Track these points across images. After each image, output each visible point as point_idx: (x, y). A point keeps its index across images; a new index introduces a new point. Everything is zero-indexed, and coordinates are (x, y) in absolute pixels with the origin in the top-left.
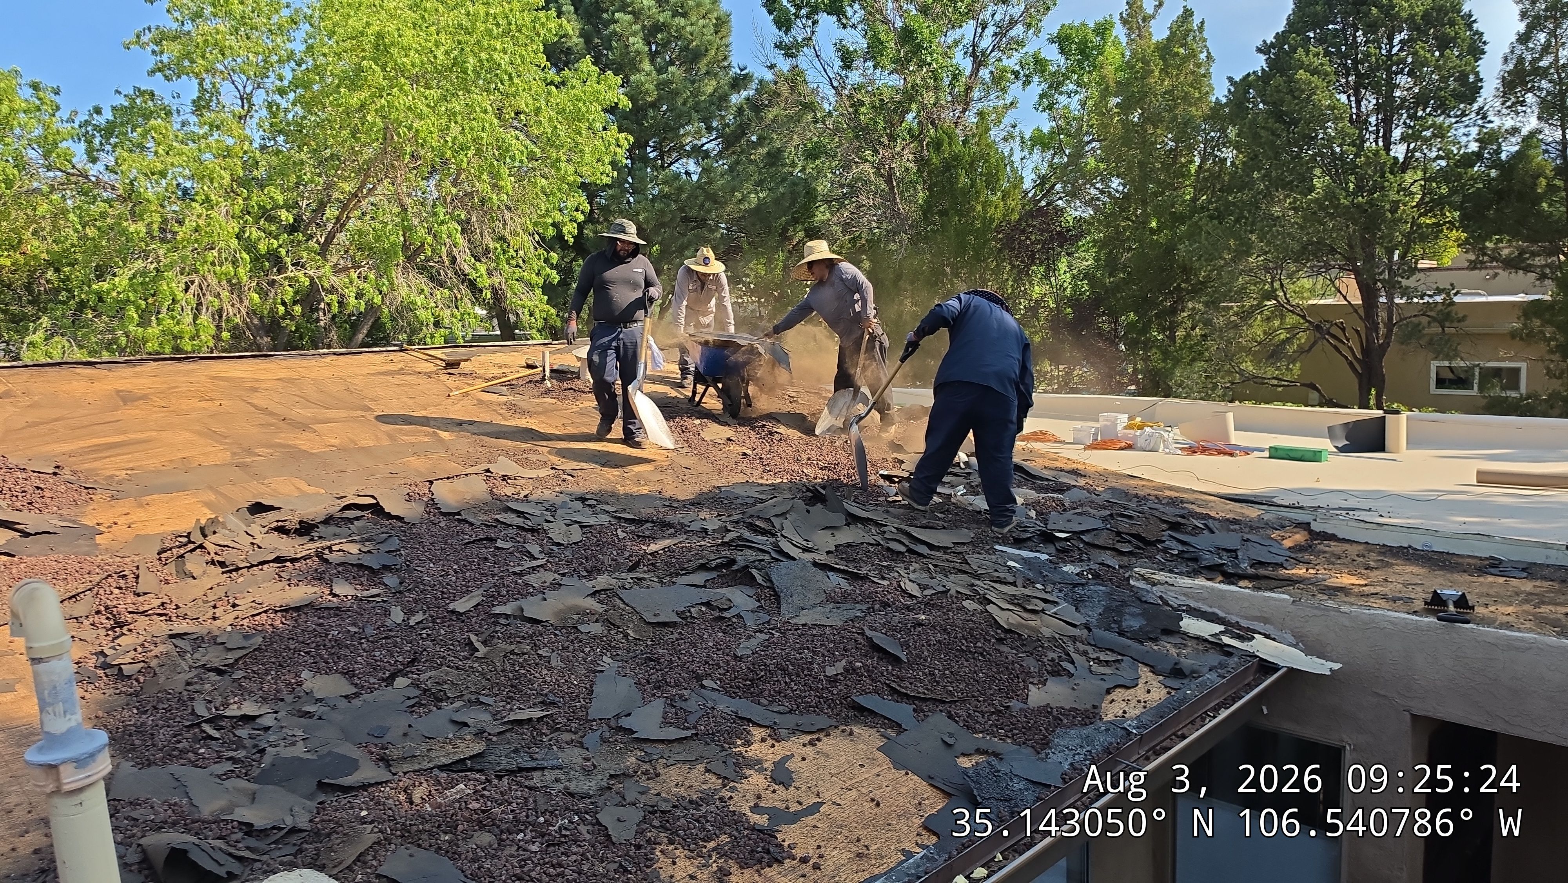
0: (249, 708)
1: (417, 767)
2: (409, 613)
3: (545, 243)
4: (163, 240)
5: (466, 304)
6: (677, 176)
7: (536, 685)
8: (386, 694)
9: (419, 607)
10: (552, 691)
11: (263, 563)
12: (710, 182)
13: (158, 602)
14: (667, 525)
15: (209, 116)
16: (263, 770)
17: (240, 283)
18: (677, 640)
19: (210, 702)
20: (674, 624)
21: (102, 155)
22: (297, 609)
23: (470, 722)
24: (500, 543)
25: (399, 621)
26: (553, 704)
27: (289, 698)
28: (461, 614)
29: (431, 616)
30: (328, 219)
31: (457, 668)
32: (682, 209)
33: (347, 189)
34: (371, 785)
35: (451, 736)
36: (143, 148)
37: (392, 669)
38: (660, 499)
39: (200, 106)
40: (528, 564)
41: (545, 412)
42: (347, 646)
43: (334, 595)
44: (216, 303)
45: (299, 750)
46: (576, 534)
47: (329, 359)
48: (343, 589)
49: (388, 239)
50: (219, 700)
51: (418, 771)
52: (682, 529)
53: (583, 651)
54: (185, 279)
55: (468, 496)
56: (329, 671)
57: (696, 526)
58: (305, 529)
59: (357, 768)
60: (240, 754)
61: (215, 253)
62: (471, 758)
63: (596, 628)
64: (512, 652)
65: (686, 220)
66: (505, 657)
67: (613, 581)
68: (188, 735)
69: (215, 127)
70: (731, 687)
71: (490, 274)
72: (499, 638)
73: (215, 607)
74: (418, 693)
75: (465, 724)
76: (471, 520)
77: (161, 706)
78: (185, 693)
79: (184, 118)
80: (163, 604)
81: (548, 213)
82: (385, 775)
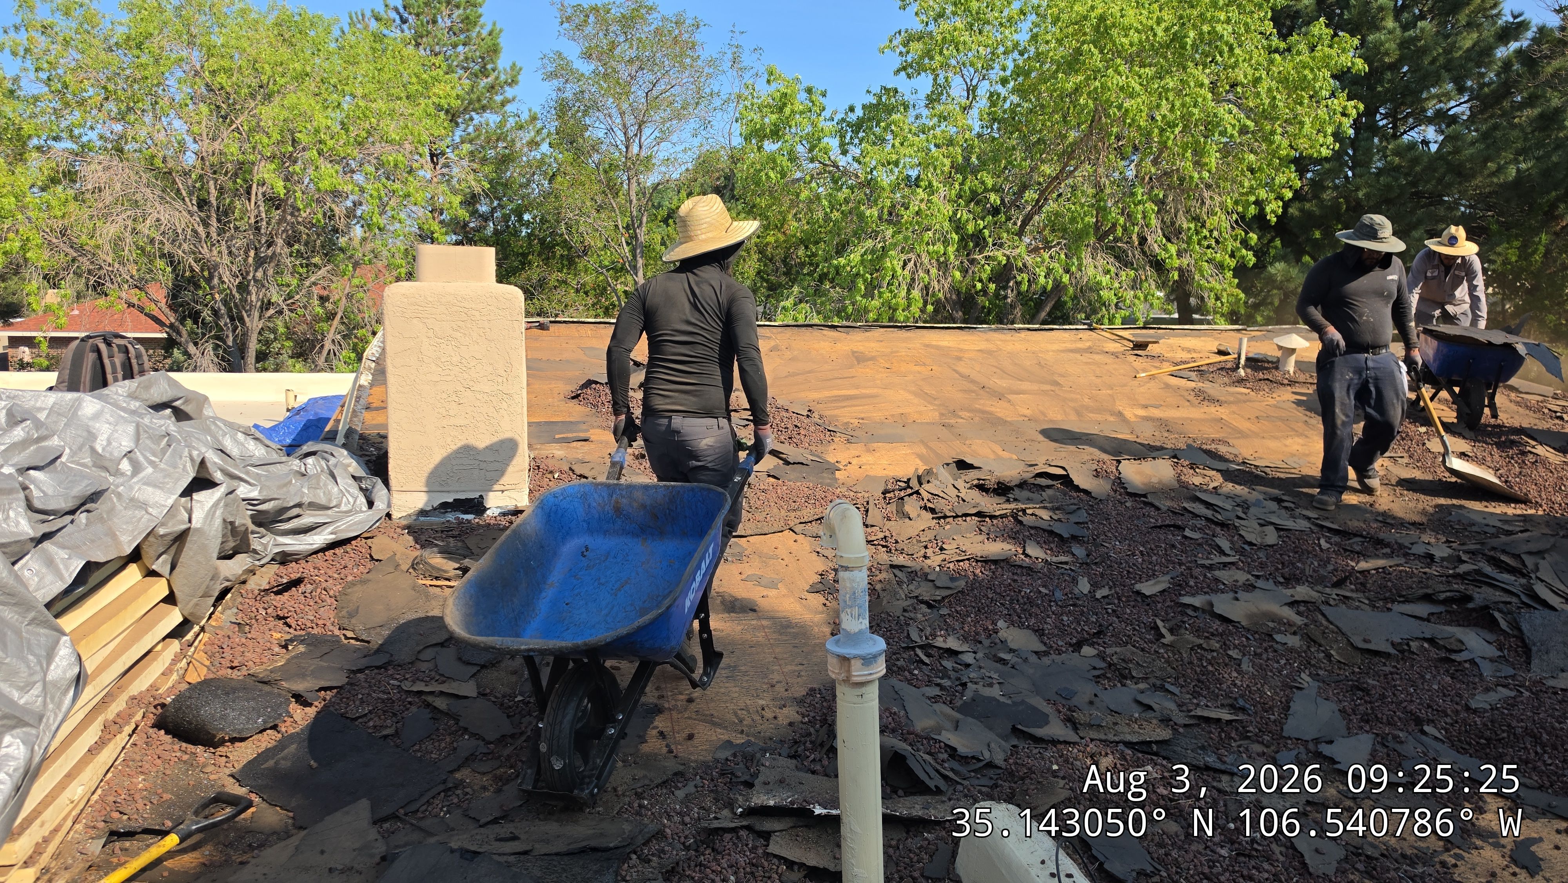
0: (952, 643)
1: (1103, 737)
2: (1095, 586)
3: (1243, 221)
4: (889, 222)
5: (1151, 285)
6: (1412, 145)
7: (1224, 686)
8: (1071, 659)
9: (1105, 582)
10: (1242, 696)
11: (966, 515)
12: (1457, 151)
13: (881, 535)
14: (1379, 543)
15: (939, 108)
16: (965, 702)
17: (946, 261)
18: (1391, 673)
19: (922, 630)
20: (1388, 655)
21: (851, 147)
22: (995, 562)
23: (1155, 706)
24: (1188, 533)
25: (1086, 592)
26: (1243, 710)
27: (987, 642)
28: (1147, 597)
29: (1117, 593)
30: (1026, 201)
31: (1143, 650)
32: (1414, 184)
33: (1048, 171)
34: (1060, 742)
35: (1137, 715)
36: (884, 140)
37: (1079, 636)
38: (1371, 512)
39: (932, 100)
40: (1217, 559)
41: (1237, 402)
42: (1038, 606)
43: (1027, 555)
44: (927, 279)
45: (995, 692)
46: (1272, 537)
47: (1023, 334)
48: (1034, 551)
49: (1082, 219)
50: (928, 631)
51: (1105, 741)
52: (1401, 550)
53: (1278, 662)
54: (904, 257)
55: (1155, 480)
56: (1021, 626)
57: (1419, 549)
58: (1002, 490)
59: (1047, 723)
60: (946, 683)
61: (930, 233)
62: (1157, 742)
63: (1294, 641)
64: (1200, 646)
65: (1418, 195)
66: (1192, 649)
67: (1315, 594)
68: (905, 656)
69: (943, 118)
70: (1459, 741)
71: (1179, 254)
72: (1186, 629)
73: (926, 547)
74: (1103, 665)
75: (1149, 708)
76: (1157, 504)
77: (883, 625)
78: (902, 618)
79: (918, 111)
80: (885, 537)
81: (1252, 189)
82: (1072, 736)
